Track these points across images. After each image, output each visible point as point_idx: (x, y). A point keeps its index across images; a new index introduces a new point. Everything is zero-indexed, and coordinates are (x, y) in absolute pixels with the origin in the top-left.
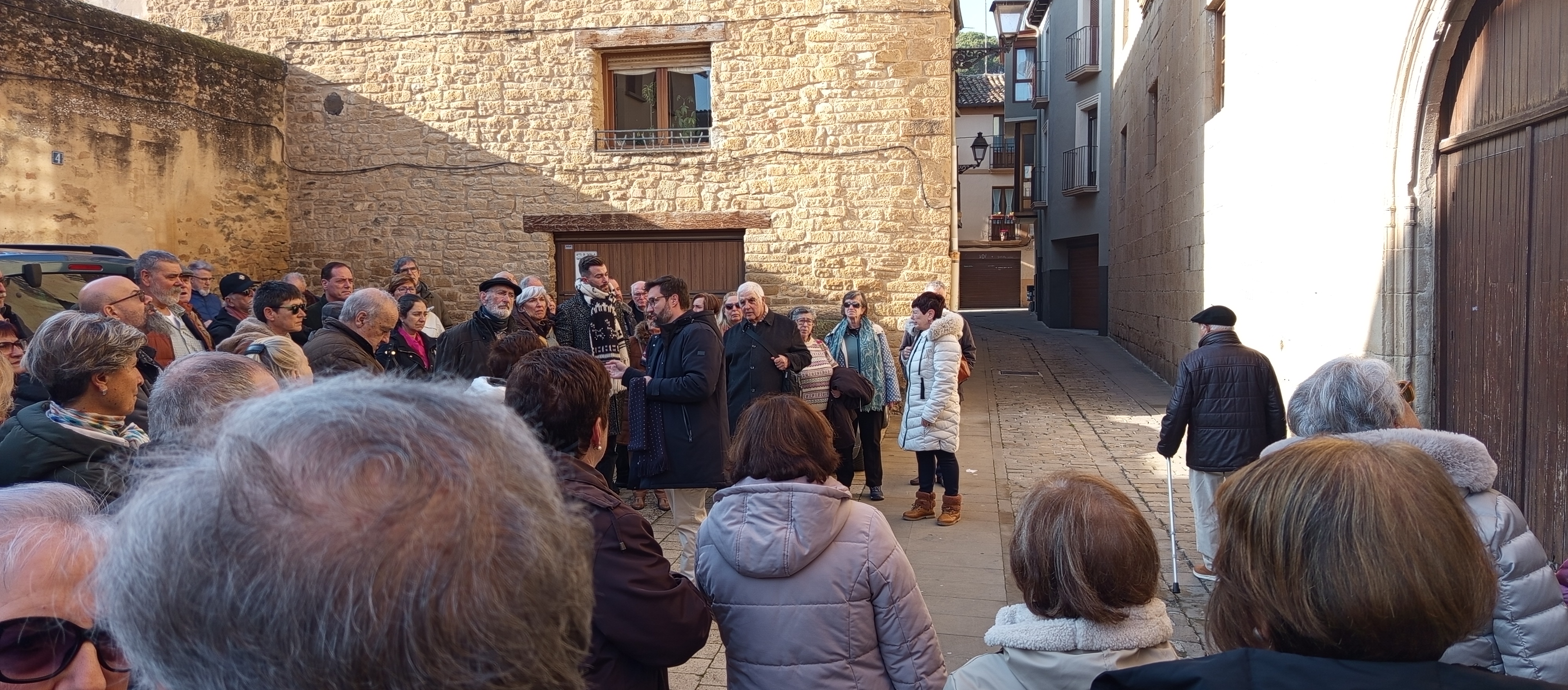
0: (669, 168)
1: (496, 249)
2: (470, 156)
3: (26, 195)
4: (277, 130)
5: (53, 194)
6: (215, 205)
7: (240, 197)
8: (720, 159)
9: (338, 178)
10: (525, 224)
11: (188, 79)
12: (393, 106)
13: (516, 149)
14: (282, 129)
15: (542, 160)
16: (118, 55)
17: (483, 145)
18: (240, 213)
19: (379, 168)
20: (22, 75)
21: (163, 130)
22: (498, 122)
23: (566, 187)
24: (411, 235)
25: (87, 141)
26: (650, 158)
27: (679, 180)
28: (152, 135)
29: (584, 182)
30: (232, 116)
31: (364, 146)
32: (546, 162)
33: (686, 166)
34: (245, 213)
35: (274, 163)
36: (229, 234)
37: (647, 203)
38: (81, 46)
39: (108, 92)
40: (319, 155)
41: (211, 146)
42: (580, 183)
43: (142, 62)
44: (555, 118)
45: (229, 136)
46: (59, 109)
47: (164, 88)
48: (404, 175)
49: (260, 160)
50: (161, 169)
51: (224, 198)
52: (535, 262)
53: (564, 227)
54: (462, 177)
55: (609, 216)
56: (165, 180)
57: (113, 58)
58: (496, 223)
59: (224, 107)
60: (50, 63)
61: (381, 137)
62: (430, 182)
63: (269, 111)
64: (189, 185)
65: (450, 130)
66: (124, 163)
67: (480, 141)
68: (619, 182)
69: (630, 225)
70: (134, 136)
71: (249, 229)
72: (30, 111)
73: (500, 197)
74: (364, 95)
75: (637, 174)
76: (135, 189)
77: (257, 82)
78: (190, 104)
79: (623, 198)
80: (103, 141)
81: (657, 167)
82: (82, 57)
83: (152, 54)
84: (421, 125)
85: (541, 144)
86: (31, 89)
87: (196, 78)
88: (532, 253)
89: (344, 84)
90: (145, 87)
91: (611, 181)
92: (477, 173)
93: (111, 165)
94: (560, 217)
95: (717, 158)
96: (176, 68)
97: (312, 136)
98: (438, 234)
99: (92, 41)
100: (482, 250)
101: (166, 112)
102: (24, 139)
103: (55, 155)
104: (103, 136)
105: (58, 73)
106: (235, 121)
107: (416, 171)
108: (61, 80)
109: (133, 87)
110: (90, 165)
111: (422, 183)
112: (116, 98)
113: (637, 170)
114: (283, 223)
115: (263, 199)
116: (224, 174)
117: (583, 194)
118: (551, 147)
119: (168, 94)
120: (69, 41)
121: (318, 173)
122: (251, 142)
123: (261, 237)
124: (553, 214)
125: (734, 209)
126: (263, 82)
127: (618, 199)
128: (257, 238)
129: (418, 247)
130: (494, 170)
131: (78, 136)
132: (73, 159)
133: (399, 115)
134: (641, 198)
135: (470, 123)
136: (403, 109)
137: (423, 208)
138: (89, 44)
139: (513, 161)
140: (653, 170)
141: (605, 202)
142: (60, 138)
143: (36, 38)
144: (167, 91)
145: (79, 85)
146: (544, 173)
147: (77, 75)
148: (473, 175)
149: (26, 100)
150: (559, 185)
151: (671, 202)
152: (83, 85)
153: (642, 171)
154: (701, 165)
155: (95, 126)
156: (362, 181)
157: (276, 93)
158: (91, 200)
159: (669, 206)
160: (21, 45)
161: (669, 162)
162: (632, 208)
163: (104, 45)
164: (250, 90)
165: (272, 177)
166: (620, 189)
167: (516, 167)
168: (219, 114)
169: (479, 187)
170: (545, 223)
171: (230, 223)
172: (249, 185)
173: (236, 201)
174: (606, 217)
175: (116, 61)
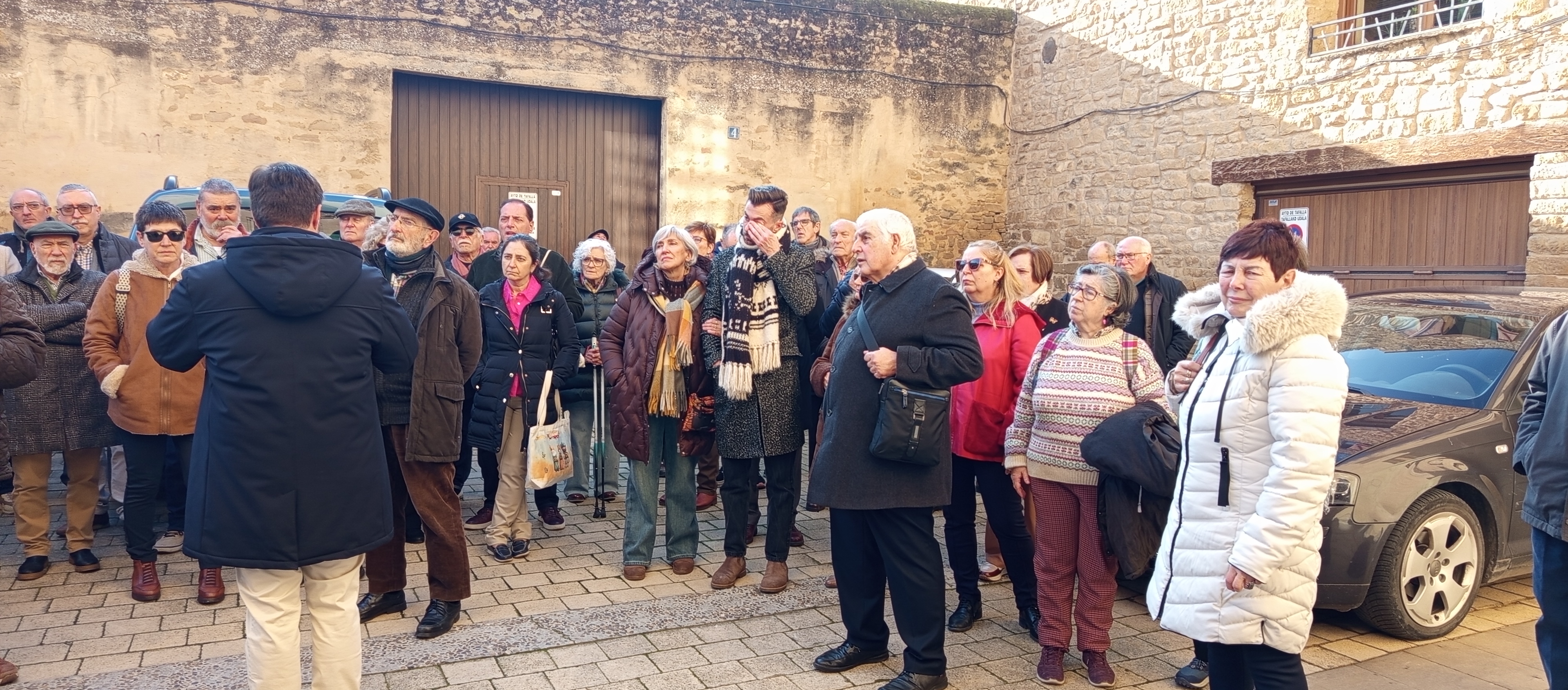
0: (1411, 65)
1: (1180, 211)
2: (1163, 90)
3: (700, 169)
4: (1001, 91)
5: (727, 167)
6: (913, 175)
7: (944, 165)
8: (1498, 36)
9: (1047, 135)
10: (1214, 173)
11: (886, 43)
12: (1097, 42)
13: (1210, 71)
14: (1007, 88)
15: (1238, 82)
16: (806, 29)
17: (1177, 72)
18: (942, 182)
19: (1079, 119)
20: (703, 58)
21: (851, 99)
22: (1194, 37)
23: (1265, 116)
24: (1101, 198)
25: (766, 115)
26: (1385, 53)
27: (1426, 82)
28: (838, 105)
29: (1290, 105)
30: (940, 79)
31: (1071, 95)
32: (1245, 83)
33: (1439, 58)
34: (948, 182)
35: (993, 126)
36: (926, 204)
37: (1372, 126)
38: (764, 24)
39: (793, 66)
40: (1035, 112)
41: (910, 112)
42: (1284, 107)
43: (833, 31)
44: (1260, 18)
45: (934, 100)
46: (738, 86)
47: (857, 57)
48: (1100, 125)
49: (975, 124)
50: (847, 139)
51: (923, 167)
52: (1221, 225)
53: (1259, 173)
54: (1153, 119)
55: (1317, 152)
56: (852, 150)
57: (799, 32)
58: (1182, 175)
59: (930, 70)
60: (731, 43)
61: (1084, 81)
62: (1123, 129)
63: (990, 69)
64: (880, 154)
65: (1145, 59)
66: (805, 134)
67: (1173, 67)
68: (1334, 100)
69: (1346, 164)
70: (816, 107)
71: (952, 199)
72: (709, 91)
73: (1189, 139)
74: (1075, 34)
75: (1362, 81)
76: (817, 160)
77: (976, 39)
78: (887, 71)
79: (1339, 123)
80: (783, 114)
81: (1393, 67)
82: (766, 35)
83: (844, 22)
84: (1119, 59)
85: (1240, 60)
86: (712, 70)
87: (896, 42)
88: (1219, 214)
89: (1059, 25)
90: (834, 57)
91: (1325, 98)
92: (1169, 111)
93: (791, 137)
94: (1255, 159)
95: (1493, 35)
96: (872, 34)
97: (1031, 90)
98: (1125, 194)
99: (777, 17)
100: (1166, 212)
101: (857, 81)
102: (700, 116)
103: (731, 130)
104: (783, 110)
105: (740, 52)
106: (943, 84)
107: (1111, 117)
108: (743, 58)
109: (821, 59)
110: (768, 136)
111: (1115, 131)
112: (800, 70)
113: (1363, 75)
114: (999, 192)
115: (973, 166)
116: (925, 141)
117: (1285, 123)
118: (1252, 60)
119: (861, 63)
120: (753, 20)
121: (1033, 133)
122: (963, 105)
123: (968, 207)
124: (1248, 156)
125: (1516, 121)
126: (984, 38)
127: (1332, 124)
128: (962, 209)
129: (1106, 212)
130: (1186, 104)
131: (757, 111)
132: (750, 133)
133: (1102, 51)
134: (1365, 119)
135: (1164, 46)
136: (1105, 42)
137: (1114, 163)
138: (774, 21)
139: (1206, 88)
140: (1386, 72)
141: (1315, 132)
142: (737, 114)
143: (720, 22)
144: (860, 59)
145: (761, 62)
146: (1241, 99)
147: (760, 52)
148: (1164, 114)
149: (706, 80)
150: (1258, 114)
151: (1409, 121)
152: (765, 62)
153: (1370, 77)
154: (1463, 53)
155: (774, 100)
156: (1064, 136)
157: (1003, 48)
158: (766, 172)
159: (1405, 127)
160: (704, 30)
161: (1412, 55)
162: (1350, 137)
163: (790, 20)
164: (965, 48)
165: (990, 141)
166: (1335, 108)
167: (1210, 96)
168: (923, 78)
169: (1169, 129)
170: (1236, 171)
171: (929, 192)
172: (956, 152)
173: (939, 169)
174: (1313, 154)
175: (803, 34)
